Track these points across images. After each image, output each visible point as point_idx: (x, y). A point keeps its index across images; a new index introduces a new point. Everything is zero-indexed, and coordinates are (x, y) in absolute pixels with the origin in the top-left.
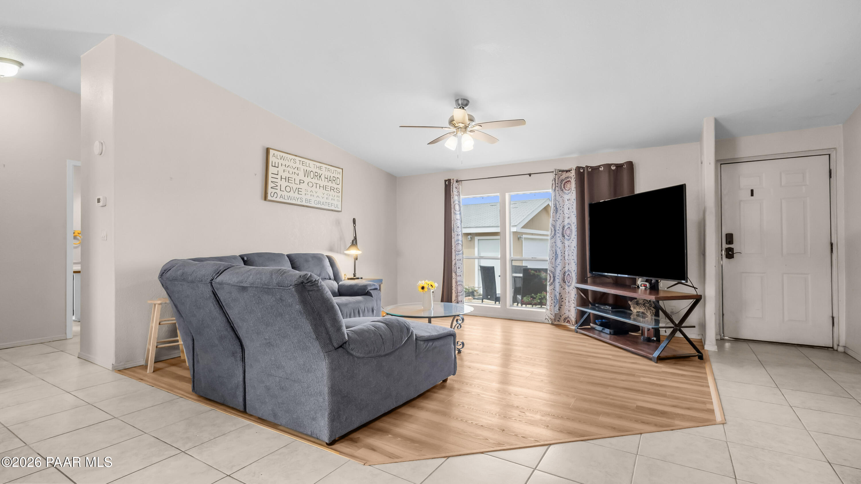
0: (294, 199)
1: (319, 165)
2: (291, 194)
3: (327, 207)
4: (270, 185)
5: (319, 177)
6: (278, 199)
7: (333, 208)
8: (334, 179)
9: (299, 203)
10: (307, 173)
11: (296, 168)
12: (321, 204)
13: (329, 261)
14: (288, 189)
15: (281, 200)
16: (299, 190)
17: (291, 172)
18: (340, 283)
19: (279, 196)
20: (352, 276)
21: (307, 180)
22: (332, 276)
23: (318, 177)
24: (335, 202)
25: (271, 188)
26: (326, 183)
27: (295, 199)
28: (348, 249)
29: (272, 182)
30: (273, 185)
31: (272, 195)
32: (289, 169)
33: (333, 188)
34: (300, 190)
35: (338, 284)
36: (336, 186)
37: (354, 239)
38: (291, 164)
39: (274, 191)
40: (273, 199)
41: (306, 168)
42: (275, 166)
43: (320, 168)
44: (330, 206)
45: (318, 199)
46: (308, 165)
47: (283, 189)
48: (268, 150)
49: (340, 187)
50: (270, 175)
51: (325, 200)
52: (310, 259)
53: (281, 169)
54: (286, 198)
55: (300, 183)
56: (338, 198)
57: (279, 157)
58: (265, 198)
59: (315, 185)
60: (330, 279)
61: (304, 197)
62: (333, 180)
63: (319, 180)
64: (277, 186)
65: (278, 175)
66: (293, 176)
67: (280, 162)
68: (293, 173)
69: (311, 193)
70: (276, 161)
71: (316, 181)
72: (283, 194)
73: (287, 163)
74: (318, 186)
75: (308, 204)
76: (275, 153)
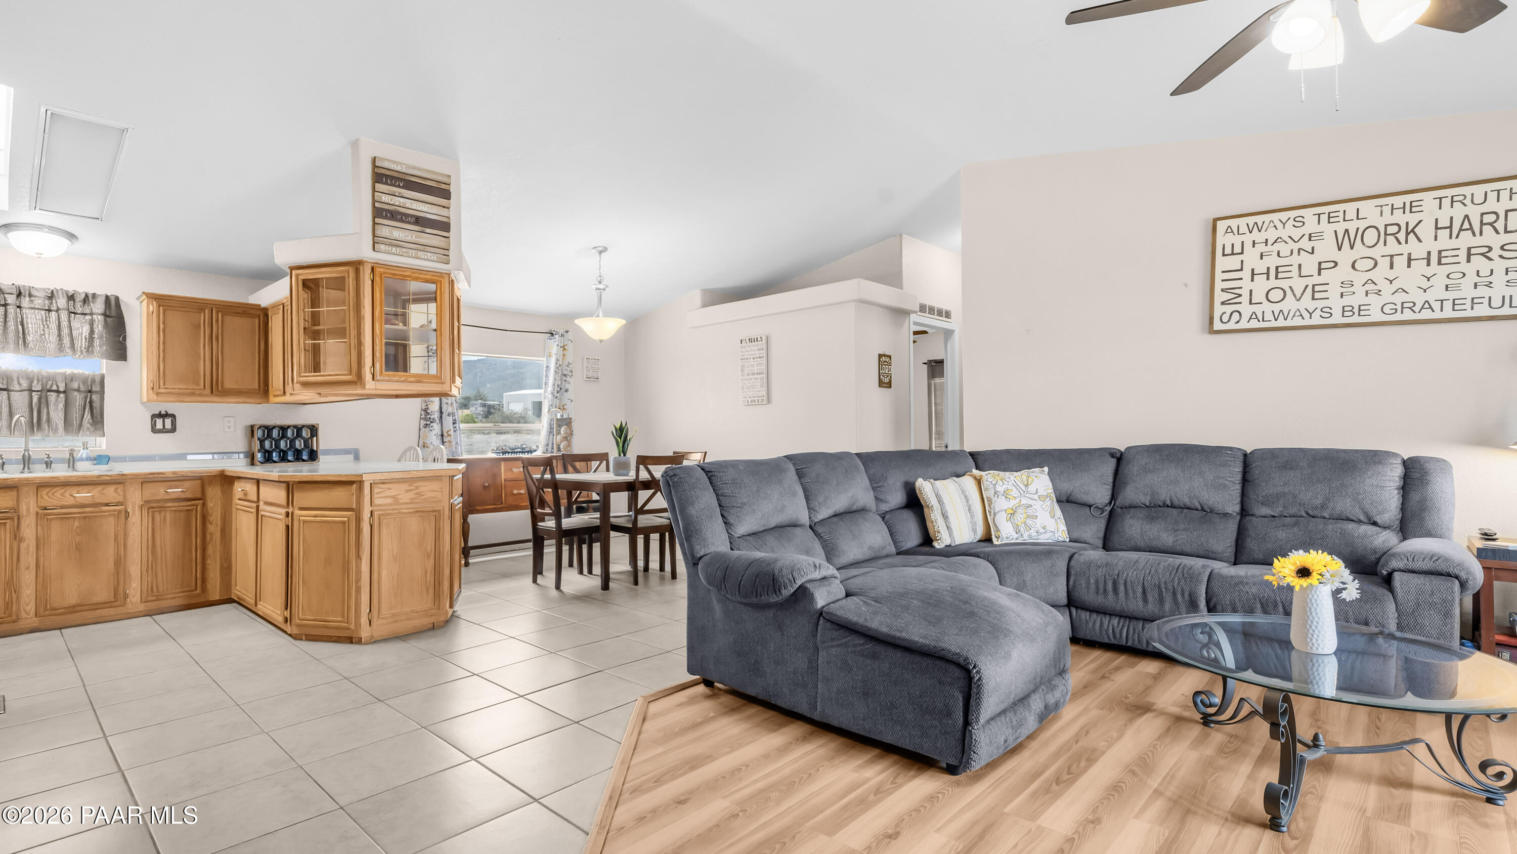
0: (1298, 314)
1: (1398, 201)
2: (1290, 304)
3: (1448, 314)
4: (1220, 297)
5: (1407, 234)
6: (1243, 325)
7: (1482, 311)
8: (1490, 218)
9: (1316, 320)
10: (1345, 240)
11: (1307, 237)
12: (1416, 309)
14: (1277, 295)
15: (1254, 324)
16: (1315, 290)
17: (1285, 253)
19: (1245, 317)
21: (1346, 256)
22: (1388, 515)
23: (1402, 236)
25: (1223, 303)
26: (1444, 243)
27: (1301, 315)
29: (1222, 290)
30: (1227, 296)
31: (1225, 319)
32: (1279, 246)
33: (1486, 249)
34: (1318, 288)
35: (1402, 541)
36: (1499, 240)
38: (1290, 230)
39: (1229, 309)
40: (1231, 326)
41: (1342, 227)
42: (1233, 254)
43: (1409, 207)
44: (1468, 306)
45: (1400, 298)
47: (1258, 296)
48: (1213, 224)
50: (1221, 276)
51: (1435, 294)
53: (1251, 255)
54: (1269, 316)
55: (1320, 270)
57: (1244, 229)
59: (1384, 263)
61: (1338, 304)
62: (1483, 224)
63: (1403, 241)
64: (1240, 295)
65: (1242, 269)
66: (1295, 260)
67: (1248, 239)
68: (1295, 252)
69: (1370, 287)
70: (1237, 240)
71: (1392, 247)
72: (1258, 309)
73: (1272, 235)
74: (1401, 262)
75: (1356, 319)
76: (1233, 223)
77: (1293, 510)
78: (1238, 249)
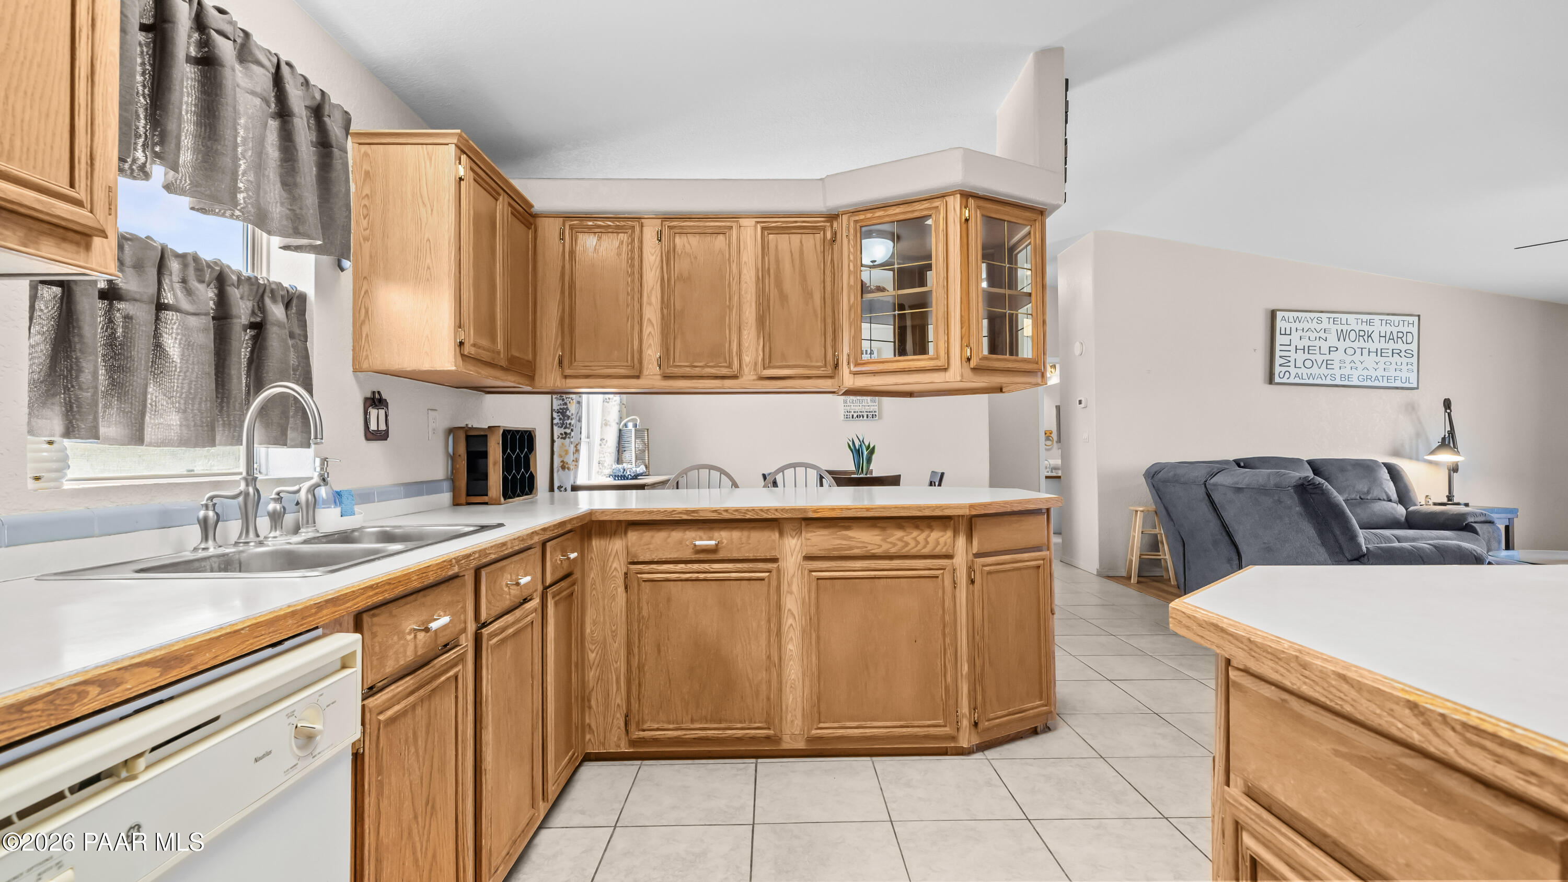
0: (1319, 376)
1: (1365, 317)
2: (1315, 370)
3: (1385, 384)
4: (1278, 361)
5: (1368, 337)
6: (1291, 380)
7: (1398, 384)
8: (1400, 335)
9: (1329, 382)
10: (1342, 335)
11: (1323, 330)
12: (1373, 379)
13: (1389, 472)
14: (1308, 364)
15: (1297, 381)
16: (1327, 363)
17: (1312, 338)
18: (1412, 508)
19: (1293, 375)
20: (1445, 500)
21: (1342, 345)
22: (1394, 496)
23: (1366, 337)
24: (1404, 374)
25: (1280, 365)
26: (1383, 345)
27: (1321, 377)
28: (1432, 453)
29: (1280, 357)
30: (1283, 361)
31: (1282, 376)
32: (1309, 333)
33: (1399, 351)
34: (1329, 362)
35: (1407, 509)
36: (1403, 347)
37: (1447, 435)
38: (1314, 325)
39: (1284, 369)
40: (1284, 380)
41: (1340, 327)
42: (1285, 334)
43: (1369, 322)
44: (1393, 381)
45: (1365, 373)
46: (1344, 321)
47: (1299, 364)
48: (1273, 314)
49: (1414, 347)
50: (1278, 348)
51: (1380, 373)
52: (1350, 468)
53: (1295, 337)
54: (1305, 376)
55: (1330, 351)
56: (1409, 366)
57: (1291, 320)
58: (1271, 380)
59: (1359, 351)
60: (1390, 500)
61: (1338, 373)
62: (1398, 338)
63: (1366, 341)
64: (1290, 361)
65: (1290, 345)
66: (1317, 343)
67: (1294, 326)
68: (1318, 338)
69: (1352, 364)
70: (1288, 326)
71: (1362, 344)
72: (1299, 371)
73: (1306, 326)
74: (1365, 352)
75: (1346, 383)
76: (1286, 314)
77: (1353, 496)
78: (1288, 332)
